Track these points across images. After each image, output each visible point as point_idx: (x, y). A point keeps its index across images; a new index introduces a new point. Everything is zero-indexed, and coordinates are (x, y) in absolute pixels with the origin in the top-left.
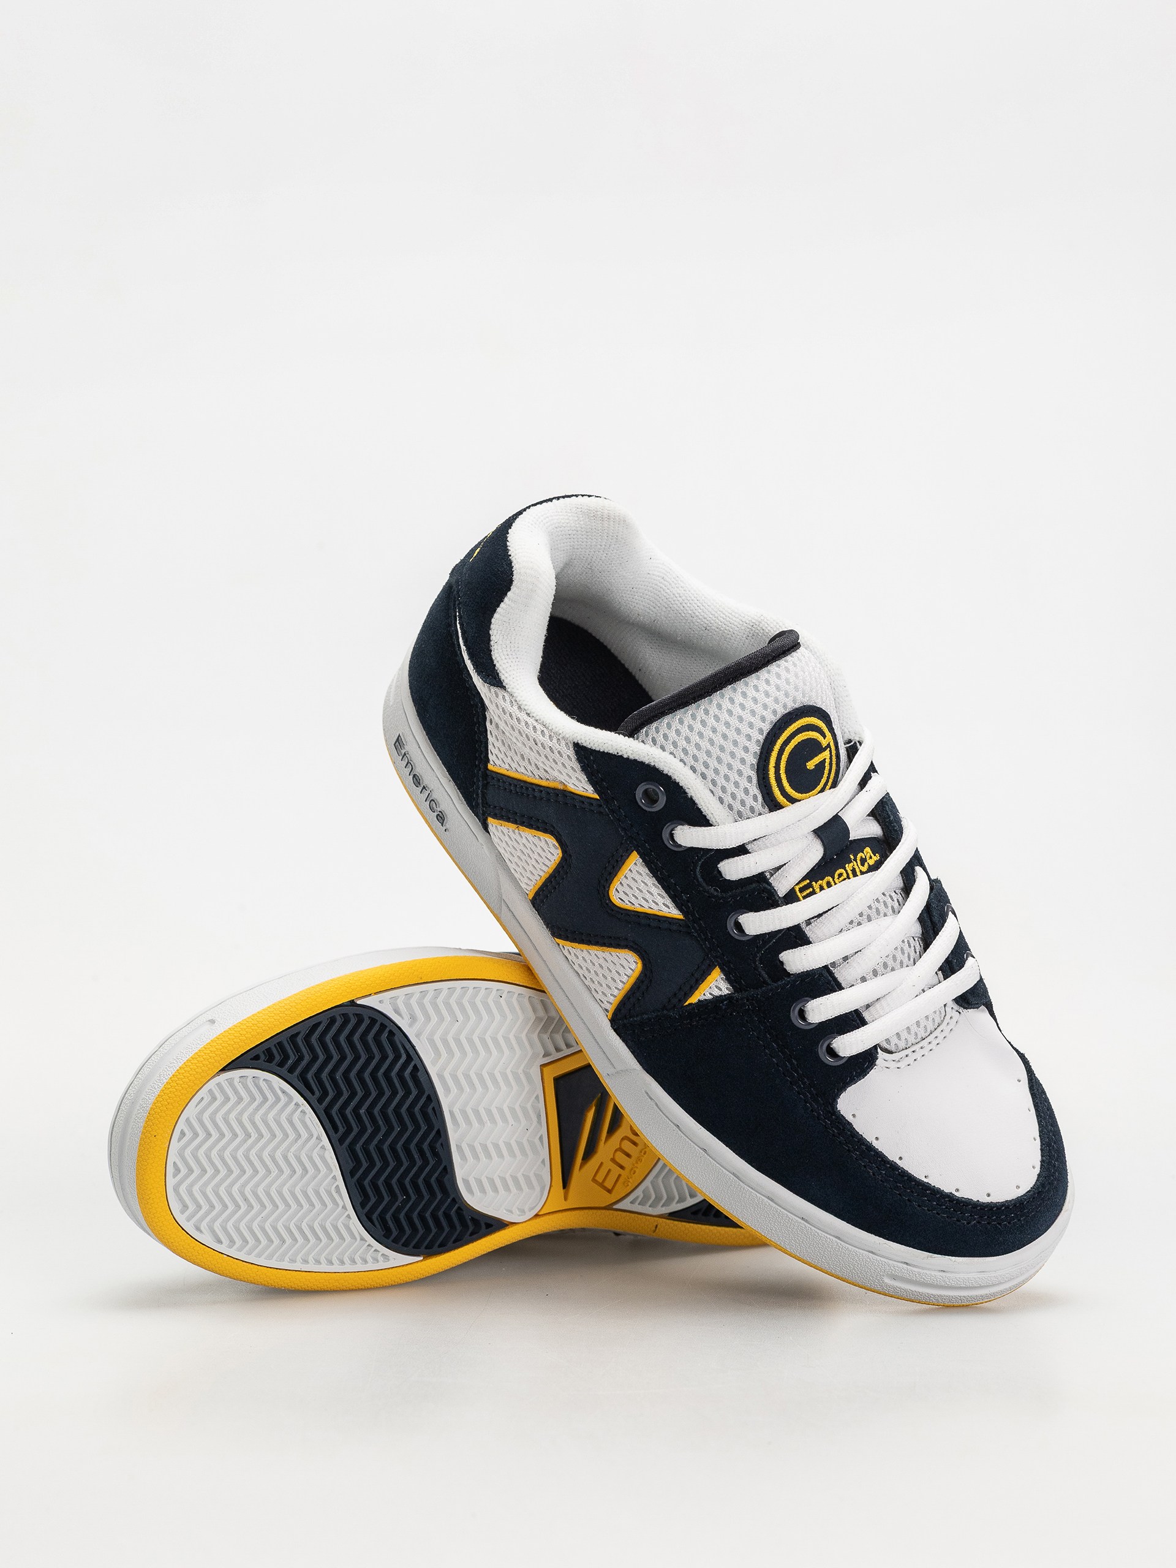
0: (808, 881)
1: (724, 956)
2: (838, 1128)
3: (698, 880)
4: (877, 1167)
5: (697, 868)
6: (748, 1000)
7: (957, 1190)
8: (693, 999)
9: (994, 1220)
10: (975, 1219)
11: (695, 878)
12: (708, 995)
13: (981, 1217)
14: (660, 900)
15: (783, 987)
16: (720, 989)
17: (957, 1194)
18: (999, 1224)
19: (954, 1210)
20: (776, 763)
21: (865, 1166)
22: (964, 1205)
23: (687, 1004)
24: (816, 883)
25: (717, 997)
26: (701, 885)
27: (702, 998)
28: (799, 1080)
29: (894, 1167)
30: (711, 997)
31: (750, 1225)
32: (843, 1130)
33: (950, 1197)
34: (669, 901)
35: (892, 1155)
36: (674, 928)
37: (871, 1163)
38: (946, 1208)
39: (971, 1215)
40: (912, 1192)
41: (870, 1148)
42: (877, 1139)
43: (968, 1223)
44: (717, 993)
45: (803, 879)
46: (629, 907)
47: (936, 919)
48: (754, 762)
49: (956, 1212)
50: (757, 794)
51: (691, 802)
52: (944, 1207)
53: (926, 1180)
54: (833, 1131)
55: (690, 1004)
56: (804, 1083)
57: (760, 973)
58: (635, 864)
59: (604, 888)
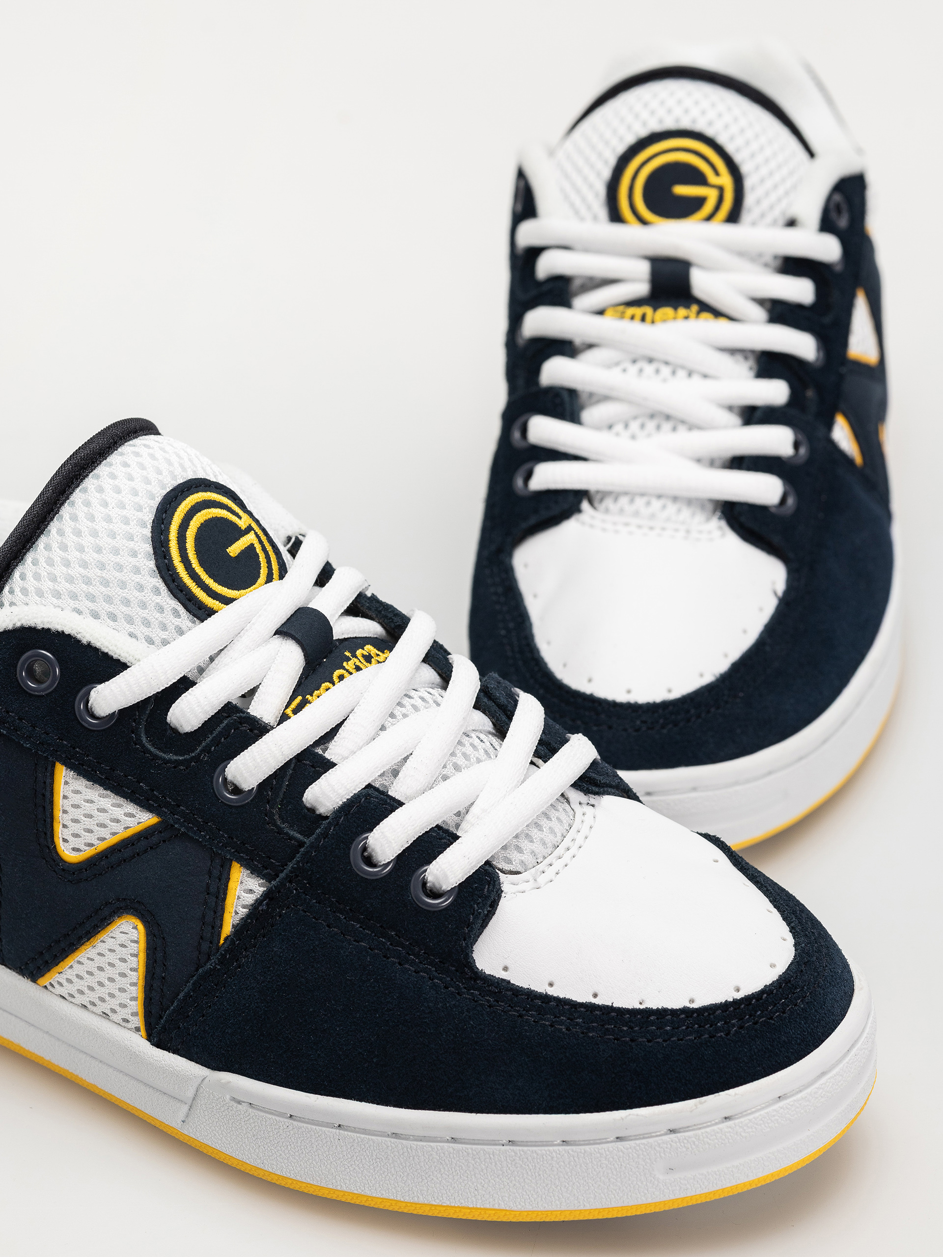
0: (300, 698)
1: (232, 839)
2: (491, 994)
3: (151, 753)
4: (568, 1019)
5: (141, 736)
6: (290, 882)
7: (692, 1001)
8: (227, 929)
9: (760, 1017)
10: (734, 1025)
11: (146, 751)
12: (241, 909)
13: (741, 1019)
14: (118, 813)
15: (325, 835)
16: (251, 891)
17: (692, 1006)
18: (771, 1018)
19: (700, 1026)
20: (181, 556)
21: (552, 1026)
22: (709, 1014)
23: (222, 942)
24: (312, 695)
25: (252, 905)
26: (156, 757)
27: (237, 920)
28: (409, 955)
29: (590, 1008)
30: (246, 911)
31: (448, 1203)
32: (500, 992)
33: (686, 1012)
34: (131, 808)
35: (581, 996)
36: (155, 839)
37: (558, 1017)
38: (688, 1028)
39: (726, 1023)
40: (632, 1028)
41: (546, 998)
42: (551, 985)
43: (727, 1035)
44: (250, 899)
45: (292, 699)
46: (88, 852)
47: (503, 700)
48: (151, 566)
49: (703, 1027)
50: (176, 607)
51: (91, 649)
52: (684, 1028)
53: (642, 1007)
54: (488, 1001)
55: (226, 939)
56: (417, 955)
57: (287, 834)
58: (66, 783)
59: (48, 847)
